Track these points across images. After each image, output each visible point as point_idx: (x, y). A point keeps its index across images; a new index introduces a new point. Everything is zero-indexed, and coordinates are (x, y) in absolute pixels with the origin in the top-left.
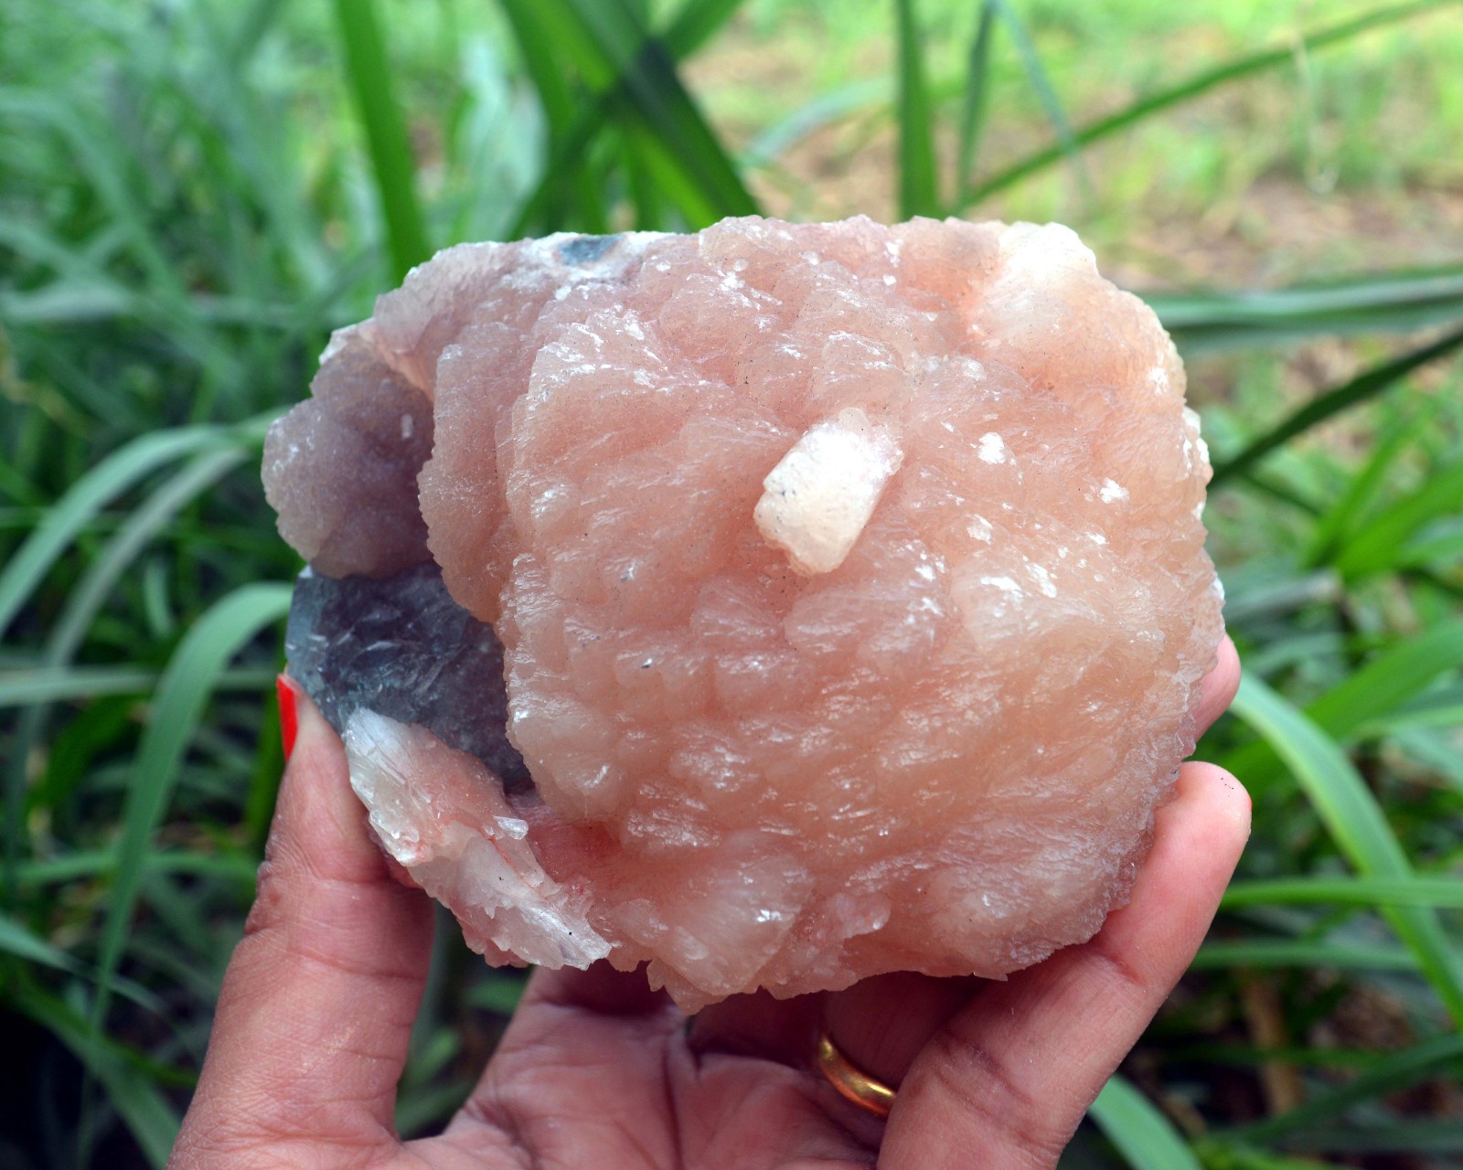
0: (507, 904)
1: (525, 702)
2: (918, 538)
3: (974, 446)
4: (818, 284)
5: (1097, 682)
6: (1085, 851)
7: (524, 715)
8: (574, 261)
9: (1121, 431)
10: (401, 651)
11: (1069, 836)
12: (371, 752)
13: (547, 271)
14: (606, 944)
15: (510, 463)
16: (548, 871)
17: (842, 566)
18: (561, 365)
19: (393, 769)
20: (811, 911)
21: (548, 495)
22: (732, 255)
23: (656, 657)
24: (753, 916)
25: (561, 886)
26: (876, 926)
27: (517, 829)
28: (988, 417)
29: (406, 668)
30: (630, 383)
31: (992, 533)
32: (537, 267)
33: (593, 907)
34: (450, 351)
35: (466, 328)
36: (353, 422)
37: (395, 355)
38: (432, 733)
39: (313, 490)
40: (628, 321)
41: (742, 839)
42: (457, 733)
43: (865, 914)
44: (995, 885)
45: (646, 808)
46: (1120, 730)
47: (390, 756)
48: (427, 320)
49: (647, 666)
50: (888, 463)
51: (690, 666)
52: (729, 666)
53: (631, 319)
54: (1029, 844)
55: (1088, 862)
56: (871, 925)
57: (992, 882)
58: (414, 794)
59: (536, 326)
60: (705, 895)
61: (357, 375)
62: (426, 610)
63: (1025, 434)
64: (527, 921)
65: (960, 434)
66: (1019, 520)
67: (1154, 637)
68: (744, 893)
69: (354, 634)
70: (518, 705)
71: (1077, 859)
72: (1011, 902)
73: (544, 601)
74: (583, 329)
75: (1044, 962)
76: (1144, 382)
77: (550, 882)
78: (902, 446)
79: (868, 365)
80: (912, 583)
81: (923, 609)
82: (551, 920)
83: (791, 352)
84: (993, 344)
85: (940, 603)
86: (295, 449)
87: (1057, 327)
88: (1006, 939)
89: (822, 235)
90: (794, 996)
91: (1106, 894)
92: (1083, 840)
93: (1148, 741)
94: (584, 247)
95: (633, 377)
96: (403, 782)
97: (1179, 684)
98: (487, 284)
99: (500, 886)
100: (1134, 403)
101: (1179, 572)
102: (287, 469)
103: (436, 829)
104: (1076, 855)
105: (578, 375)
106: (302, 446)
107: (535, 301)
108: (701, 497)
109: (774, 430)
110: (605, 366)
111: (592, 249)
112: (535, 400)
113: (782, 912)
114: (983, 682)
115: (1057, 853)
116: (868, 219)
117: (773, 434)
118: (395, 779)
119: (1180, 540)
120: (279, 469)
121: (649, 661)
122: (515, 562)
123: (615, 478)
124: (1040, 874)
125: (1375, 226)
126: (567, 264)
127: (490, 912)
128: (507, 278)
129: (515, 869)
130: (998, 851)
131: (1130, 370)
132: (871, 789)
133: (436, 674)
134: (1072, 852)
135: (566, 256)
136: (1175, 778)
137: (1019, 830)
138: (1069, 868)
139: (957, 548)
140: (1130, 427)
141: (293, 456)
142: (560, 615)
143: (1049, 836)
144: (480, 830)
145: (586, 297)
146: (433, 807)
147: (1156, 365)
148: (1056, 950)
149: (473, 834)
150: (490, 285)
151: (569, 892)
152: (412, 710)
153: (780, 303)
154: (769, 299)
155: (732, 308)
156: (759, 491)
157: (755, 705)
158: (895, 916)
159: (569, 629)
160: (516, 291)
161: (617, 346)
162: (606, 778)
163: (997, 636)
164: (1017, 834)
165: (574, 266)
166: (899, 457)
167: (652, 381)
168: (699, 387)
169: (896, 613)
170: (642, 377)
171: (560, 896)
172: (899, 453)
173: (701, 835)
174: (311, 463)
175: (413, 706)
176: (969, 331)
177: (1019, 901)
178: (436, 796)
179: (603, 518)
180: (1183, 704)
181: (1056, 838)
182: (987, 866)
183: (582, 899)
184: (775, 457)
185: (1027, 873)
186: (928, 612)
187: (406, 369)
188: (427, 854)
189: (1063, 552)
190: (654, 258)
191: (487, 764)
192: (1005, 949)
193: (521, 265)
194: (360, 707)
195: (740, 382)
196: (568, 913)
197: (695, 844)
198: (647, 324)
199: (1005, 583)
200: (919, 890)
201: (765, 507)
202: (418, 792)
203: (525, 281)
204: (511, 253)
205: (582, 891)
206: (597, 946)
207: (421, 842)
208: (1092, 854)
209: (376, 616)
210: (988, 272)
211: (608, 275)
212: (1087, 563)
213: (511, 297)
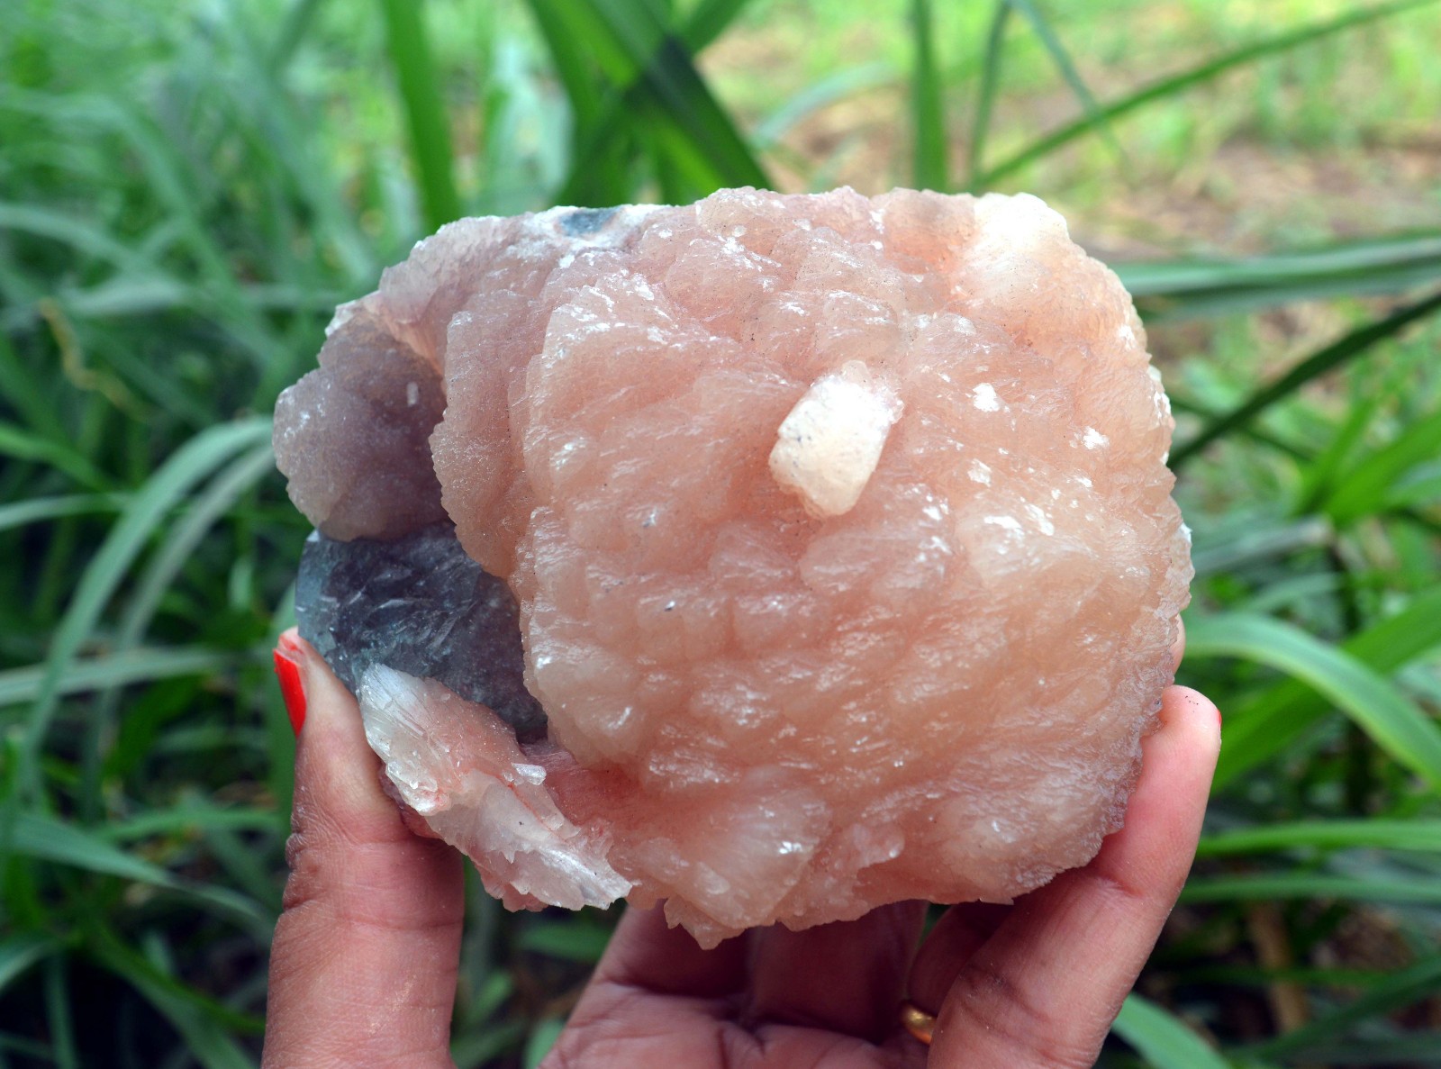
0: (526, 847)
1: (547, 649)
2: (922, 481)
3: (969, 396)
4: (814, 248)
5: (1093, 616)
6: (1084, 776)
7: (547, 661)
8: (575, 232)
9: (1097, 383)
10: (413, 608)
11: (1069, 764)
12: (388, 706)
13: (550, 242)
14: (627, 883)
15: (525, 420)
16: (566, 815)
17: (854, 509)
18: (574, 324)
19: (411, 721)
20: (829, 843)
21: (568, 447)
22: (731, 222)
23: (678, 600)
24: (775, 848)
25: (580, 829)
26: (893, 854)
27: (535, 775)
28: (980, 369)
29: (418, 624)
30: (644, 340)
31: (991, 476)
32: (540, 238)
33: (612, 847)
34: (460, 317)
35: (474, 296)
36: (361, 390)
37: (401, 326)
38: (446, 685)
39: (324, 455)
40: (638, 283)
41: (761, 775)
42: (470, 686)
43: (881, 843)
44: (1003, 811)
45: (666, 749)
46: (1112, 662)
47: (407, 709)
48: (432, 291)
49: (670, 609)
50: (891, 412)
51: (712, 607)
52: (749, 607)
53: (641, 281)
54: (1033, 771)
55: (1089, 787)
56: (888, 854)
57: (1002, 809)
58: (433, 743)
59: (545, 292)
60: (726, 830)
61: (363, 346)
62: (437, 568)
63: (1014, 385)
64: (547, 863)
65: (956, 384)
66: (1015, 464)
67: (1141, 573)
68: (765, 827)
69: (364, 593)
70: (541, 652)
71: (1078, 785)
72: (1019, 827)
73: (565, 550)
74: (594, 291)
75: (1047, 885)
76: (1114, 338)
77: (569, 825)
78: (901, 397)
79: (868, 321)
80: (922, 523)
81: (932, 547)
82: (569, 861)
83: (795, 309)
84: (975, 304)
85: (948, 541)
86: (306, 416)
87: (1036, 286)
88: (1012, 863)
89: (811, 204)
90: (809, 927)
91: (1103, 819)
92: (1082, 767)
93: (1135, 673)
94: (583, 219)
95: (646, 334)
96: (421, 733)
97: (1160, 619)
98: (491, 255)
99: (520, 831)
100: (1107, 358)
101: (1154, 515)
102: (298, 435)
103: (455, 778)
104: (1077, 780)
105: (593, 333)
106: (313, 413)
107: (540, 269)
108: (717, 446)
109: (783, 382)
110: (619, 325)
111: (591, 221)
112: (552, 357)
113: (803, 844)
114: (990, 615)
115: (1059, 780)
116: (852, 191)
117: (784, 385)
118: (413, 731)
119: (1152, 485)
120: (289, 434)
121: (672, 604)
122: (533, 515)
123: (634, 429)
124: (1044, 800)
125: (1335, 183)
126: (569, 235)
127: (510, 858)
128: (511, 248)
129: (535, 812)
130: (1005, 779)
131: (1102, 328)
132: (886, 721)
133: (450, 629)
134: (1074, 777)
135: (567, 228)
137: (1024, 758)
138: (1071, 793)
139: (959, 491)
140: (1107, 379)
141: (304, 423)
142: (581, 563)
143: (1051, 764)
144: (499, 777)
145: (592, 264)
146: (452, 756)
147: (1124, 323)
148: (1057, 874)
149: (492, 781)
150: (495, 257)
151: (588, 834)
152: (426, 665)
153: (779, 265)
154: (770, 262)
155: (736, 270)
156: (773, 438)
157: (774, 644)
158: (908, 844)
159: (592, 576)
160: (521, 260)
161: (628, 306)
162: (629, 719)
163: (1001, 572)
164: (1023, 762)
165: (575, 237)
166: (899, 407)
167: (665, 338)
168: (711, 343)
169: (908, 551)
170: (655, 334)
171: (579, 838)
172: (900, 403)
173: (722, 772)
174: (322, 429)
175: (427, 660)
176: (953, 292)
177: (1026, 826)
178: (455, 745)
179: (624, 468)
180: (1165, 637)
181: (1058, 765)
182: (995, 794)
183: (602, 840)
184: (785, 408)
185: (1032, 799)
186: (937, 550)
187: (411, 340)
188: (445, 804)
189: (1056, 494)
190: (655, 226)
191: (500, 716)
192: (1012, 874)
193: (524, 236)
194: (374, 662)
195: (746, 338)
196: (588, 855)
197: (717, 780)
198: (655, 286)
199: (1007, 522)
200: (931, 819)
201: (781, 453)
202: (437, 742)
203: (529, 251)
204: (513, 225)
205: (601, 832)
206: (618, 885)
207: (439, 791)
208: (1091, 780)
209: (388, 575)
210: (966, 238)
211: (608, 245)
212: (1078, 504)
213: (517, 266)
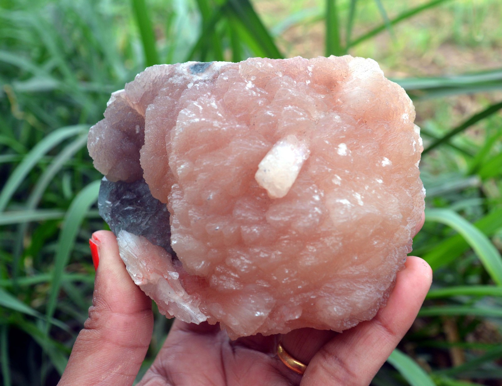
0: (172, 301)
1: (176, 238)
2: (314, 183)
3: (336, 149)
4: (281, 86)
5: (378, 233)
6: (371, 291)
7: (175, 242)
8: (195, 73)
9: (390, 139)
10: (136, 210)
11: (365, 286)
12: (126, 247)
13: (185, 77)
14: (205, 317)
15: (171, 152)
16: (186, 290)
17: (287, 195)
18: (187, 118)
19: (133, 253)
20: (274, 312)
21: (182, 166)
22: (250, 74)
23: (220, 226)
24: (254, 314)
25: (190, 296)
26: (297, 317)
27: (175, 276)
28: (341, 137)
29: (138, 216)
30: (211, 126)
31: (341, 181)
32: (181, 75)
33: (201, 304)
34: (150, 107)
35: (156, 98)
36: (118, 127)
37: (133, 104)
38: (147, 239)
39: (105, 153)
40: (212, 101)
41: (251, 287)
42: (156, 239)
43: (293, 313)
44: (339, 304)
45: (218, 275)
46: (385, 249)
47: (132, 248)
48: (143, 93)
49: (217, 230)
50: (304, 156)
51: (232, 230)
52: (246, 230)
53: (213, 101)
54: (351, 290)
55: (371, 295)
56: (295, 316)
57: (338, 303)
58: (140, 262)
59: (180, 100)
60: (238, 305)
61: (119, 111)
62: (144, 196)
63: (355, 143)
64: (179, 307)
65: (331, 144)
66: (351, 176)
67: (399, 217)
68: (251, 305)
69: (120, 203)
70: (173, 238)
71: (368, 295)
72: (344, 309)
73: (182, 203)
74: (195, 103)
75: (355, 327)
76: (400, 119)
77: (187, 294)
78: (310, 149)
79: (298, 119)
80: (312, 202)
81: (315, 212)
82: (187, 307)
83: (270, 114)
84: (345, 107)
85: (321, 209)
86: (98, 139)
87: (368, 101)
88: (342, 320)
89: (284, 63)
90: (269, 335)
91: (378, 304)
92: (370, 287)
93: (395, 251)
94: (199, 67)
95: (212, 124)
96: (136, 257)
97: (407, 230)
98: (164, 80)
99: (169, 295)
100: (395, 128)
101: (409, 188)
102: (95, 145)
103: (148, 274)
104: (367, 293)
105: (193, 123)
106: (100, 138)
107: (180, 88)
108: (236, 170)
109: (263, 144)
110: (203, 119)
111: (201, 67)
112: (178, 131)
113: (264, 313)
114: (336, 236)
115: (361, 293)
116: (301, 57)
117: (263, 146)
118: (133, 256)
119: (410, 176)
120: (93, 145)
121: (218, 228)
122: (172, 187)
123: (206, 162)
124: (354, 299)
126: (192, 74)
127: (167, 303)
128: (171, 79)
129: (175, 291)
130: (340, 292)
131: (395, 115)
132: (296, 272)
133: (148, 219)
134: (366, 292)
135: (192, 71)
136: (405, 261)
137: (348, 285)
138: (365, 298)
139: (327, 187)
140: (394, 137)
141: (97, 141)
142: (187, 209)
143: (358, 287)
144: (163, 276)
145: (198, 89)
146: (146, 267)
147: (405, 112)
148: (360, 322)
149: (160, 277)
150: (165, 81)
151: (193, 298)
152: (140, 231)
153: (267, 93)
154: (263, 92)
155: (249, 96)
156: (257, 169)
157: (256, 243)
158: (304, 312)
159: (190, 215)
160: (174, 84)
161: (207, 111)
162: (204, 265)
163: (341, 221)
164: (347, 287)
165: (195, 74)
166: (308, 153)
167: (220, 125)
168: (236, 128)
169: (305, 213)
170: (216, 124)
171: (189, 299)
172: (309, 151)
173: (237, 285)
174: (104, 144)
175: (140, 230)
176: (336, 101)
177: (347, 309)
178: (148, 263)
179: (202, 176)
180: (408, 237)
181: (361, 287)
182: (336, 297)
183: (197, 301)
184: (262, 156)
185: (350, 299)
186: (317, 213)
187: (137, 108)
188: (145, 282)
189: (367, 187)
190: (223, 74)
191: (166, 250)
192: (342, 324)
193: (175, 74)
194: (122, 229)
195: (252, 124)
196: (192, 305)
197: (234, 288)
198: (219, 102)
199: (345, 202)
200: (312, 304)
201: (259, 175)
202: (142, 262)
203: (177, 80)
204: (172, 69)
205: (197, 298)
206: (202, 317)
207: (143, 278)
208: (373, 292)
209: (127, 197)
210: (344, 78)
211: (207, 78)
212: (375, 192)
213: (172, 87)
